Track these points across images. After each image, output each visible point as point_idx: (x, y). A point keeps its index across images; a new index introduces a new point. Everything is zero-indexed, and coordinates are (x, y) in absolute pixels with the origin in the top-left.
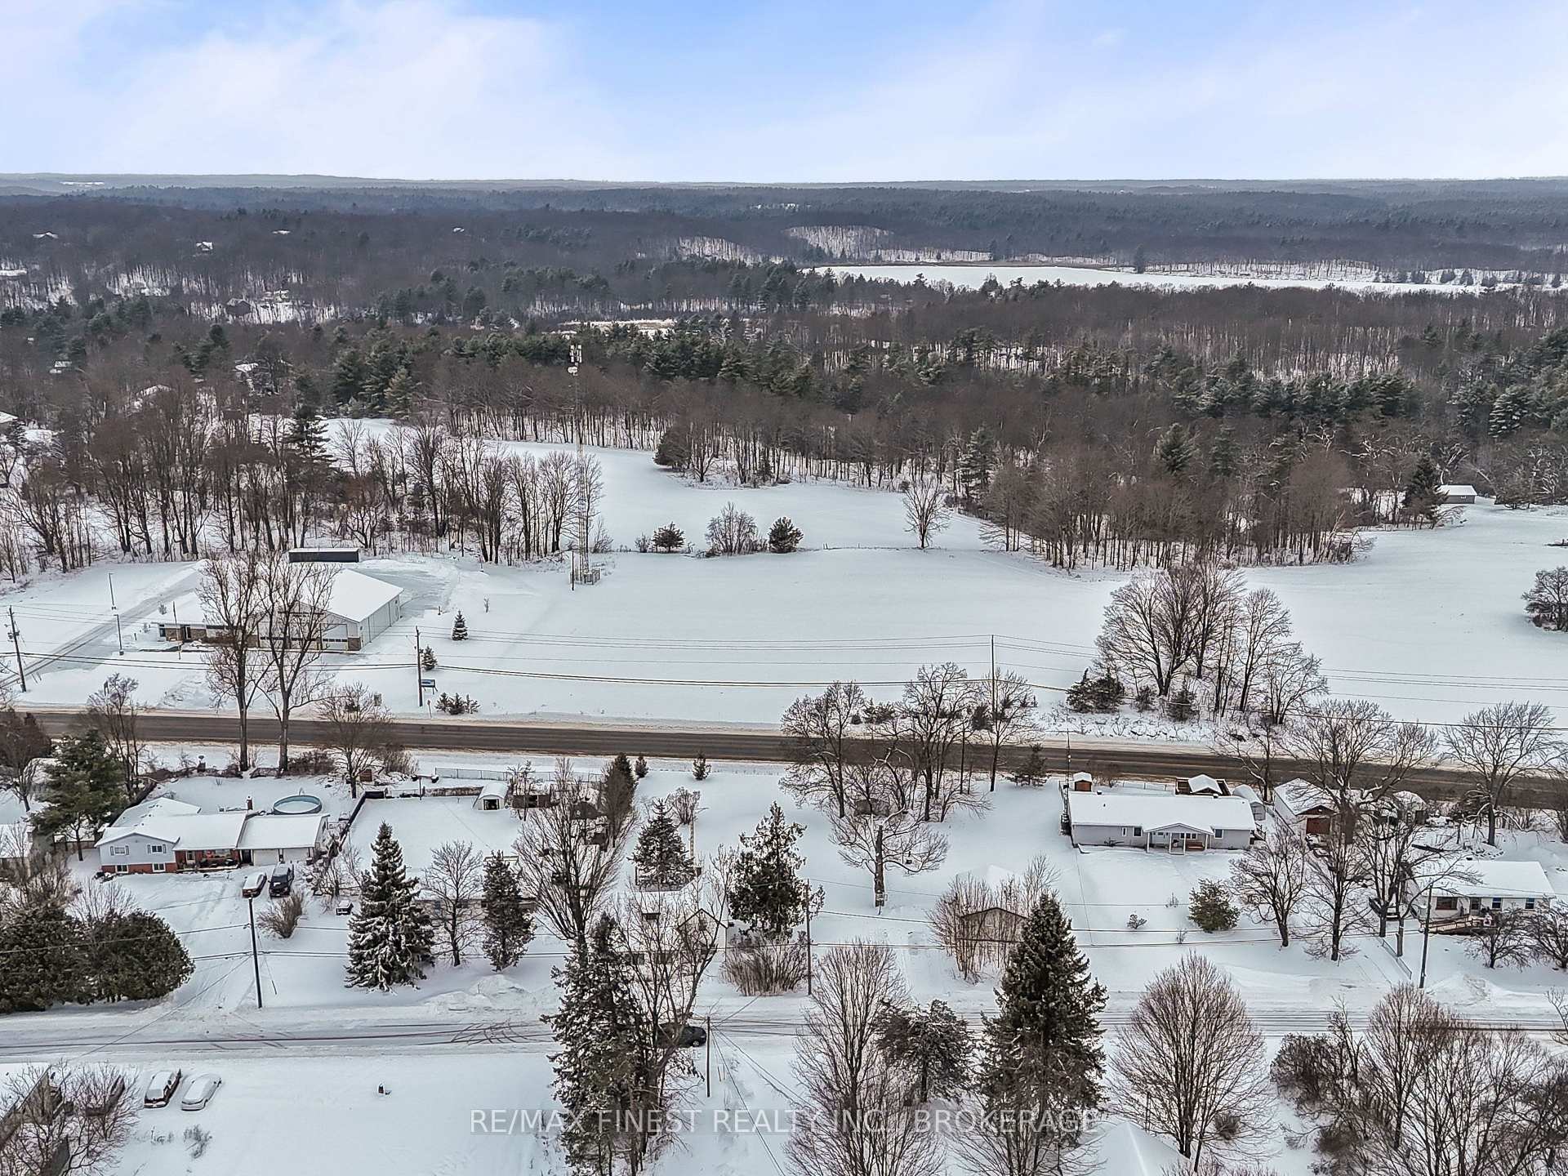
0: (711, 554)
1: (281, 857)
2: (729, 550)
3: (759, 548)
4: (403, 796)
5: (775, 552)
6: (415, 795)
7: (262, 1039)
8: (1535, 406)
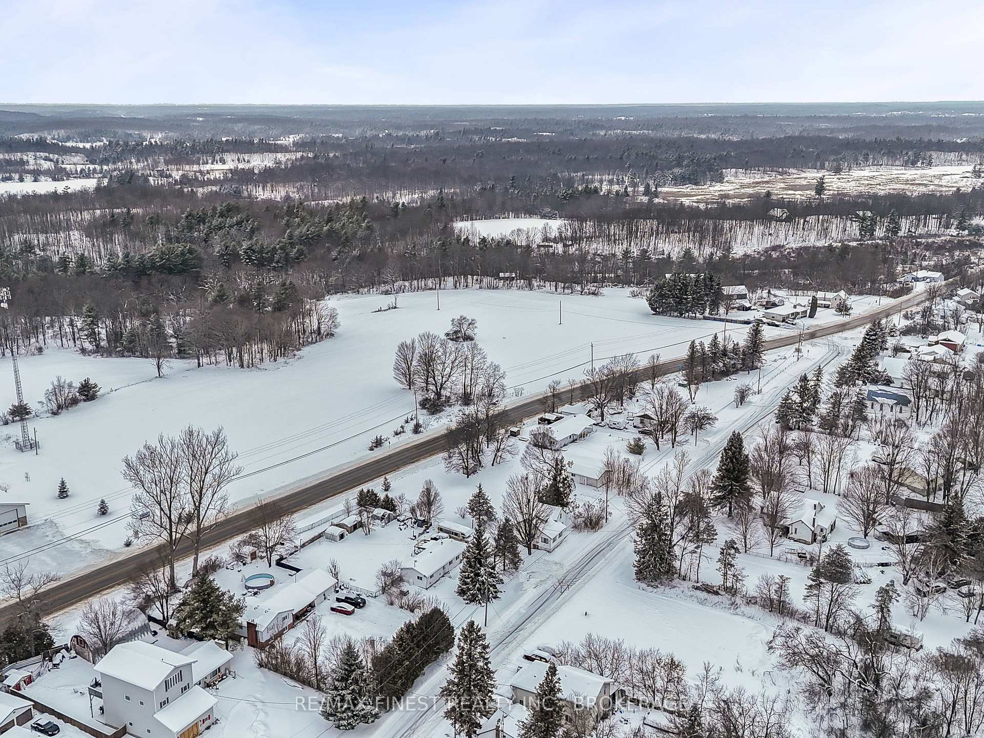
0: (55, 413)
1: (324, 596)
2: (60, 408)
3: (79, 401)
4: (291, 554)
5: (86, 401)
6: (295, 552)
7: (511, 633)
8: (261, 251)
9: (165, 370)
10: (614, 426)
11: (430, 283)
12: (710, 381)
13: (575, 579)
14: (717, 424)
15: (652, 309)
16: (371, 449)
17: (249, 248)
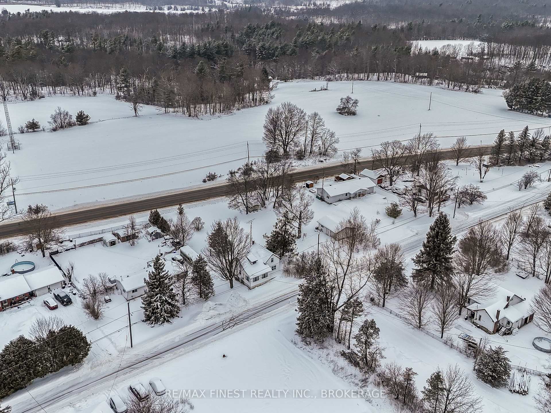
0: (55, 130)
1: (49, 289)
2: (62, 127)
3: (73, 125)
4: (67, 250)
5: (80, 125)
6: (72, 249)
7: (148, 359)
8: (269, 49)
9: (139, 113)
10: (396, 191)
11: (362, 75)
12: (513, 165)
13: (247, 318)
14: (486, 203)
15: (509, 106)
16: (204, 181)
17: (262, 47)
